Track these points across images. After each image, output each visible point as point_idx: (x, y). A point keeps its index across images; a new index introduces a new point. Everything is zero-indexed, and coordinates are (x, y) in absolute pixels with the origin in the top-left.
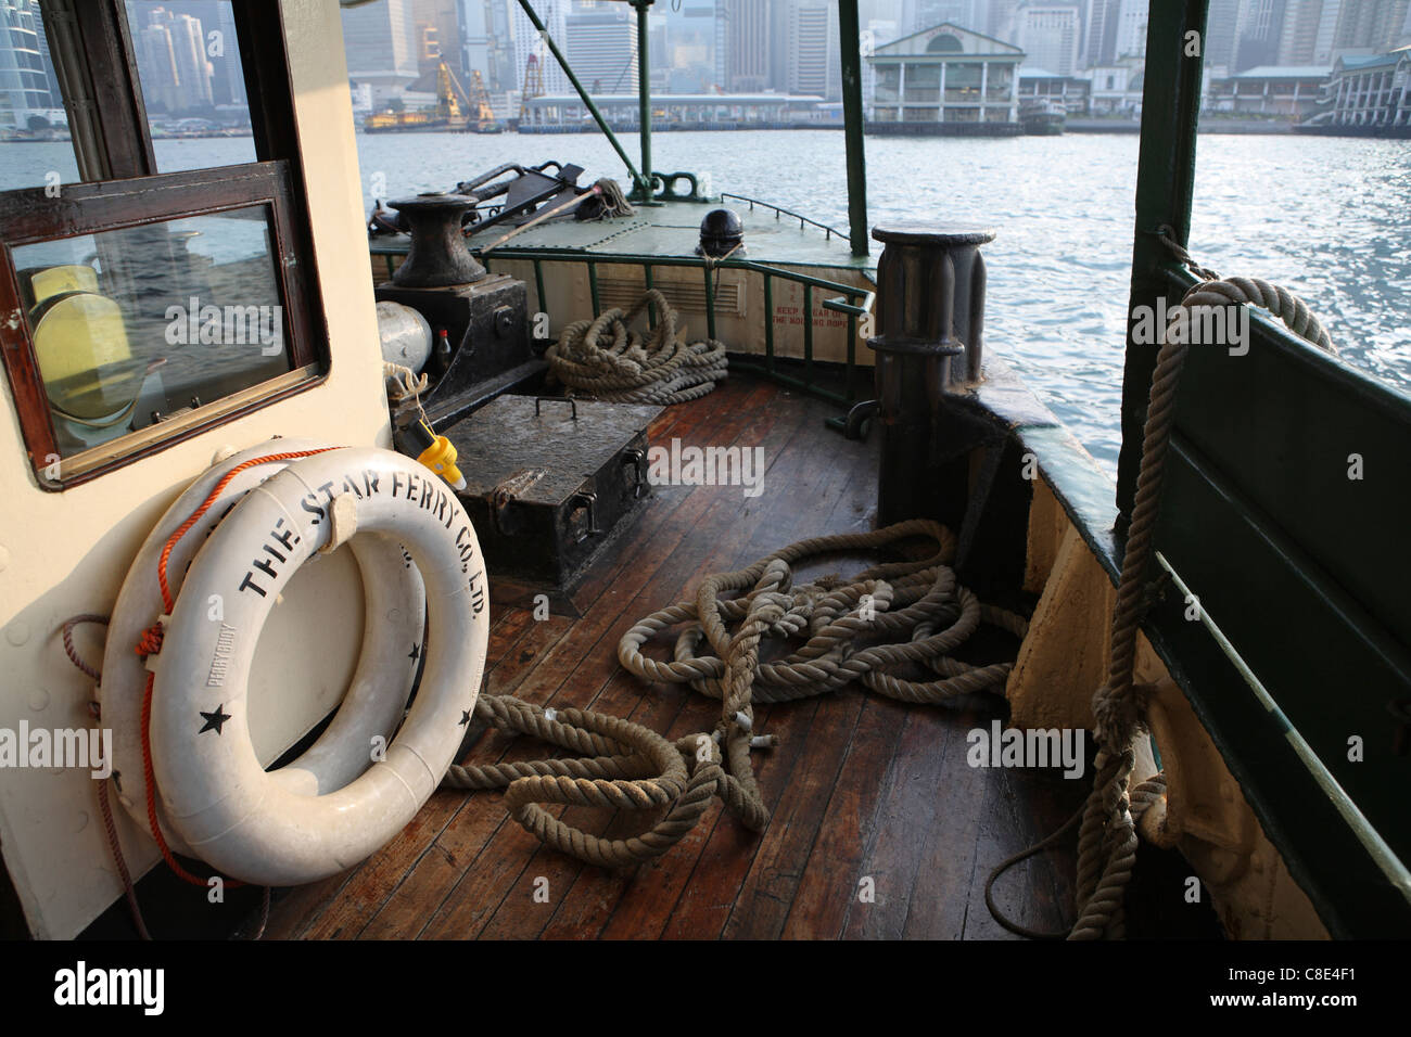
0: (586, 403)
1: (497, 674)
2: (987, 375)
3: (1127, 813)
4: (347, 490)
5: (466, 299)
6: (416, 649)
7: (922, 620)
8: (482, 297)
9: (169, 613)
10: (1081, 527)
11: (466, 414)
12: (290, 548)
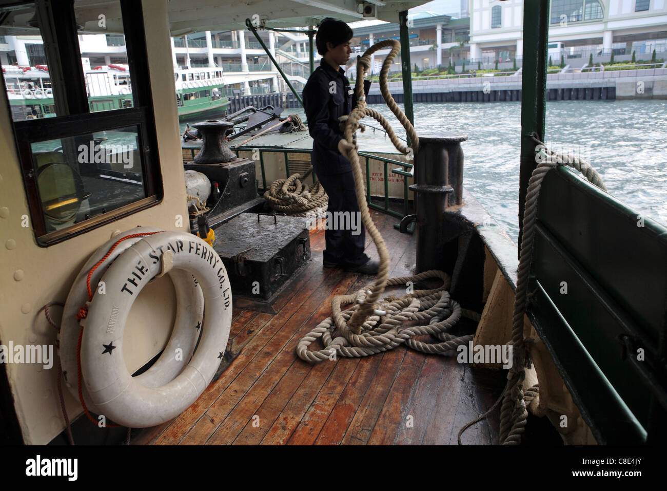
0: (281, 217)
1: (236, 339)
2: (465, 202)
3: (523, 401)
4: (169, 249)
5: (227, 169)
6: (199, 324)
7: (433, 316)
8: (234, 168)
9: (90, 301)
10: (502, 270)
11: (226, 222)
12: (143, 274)
